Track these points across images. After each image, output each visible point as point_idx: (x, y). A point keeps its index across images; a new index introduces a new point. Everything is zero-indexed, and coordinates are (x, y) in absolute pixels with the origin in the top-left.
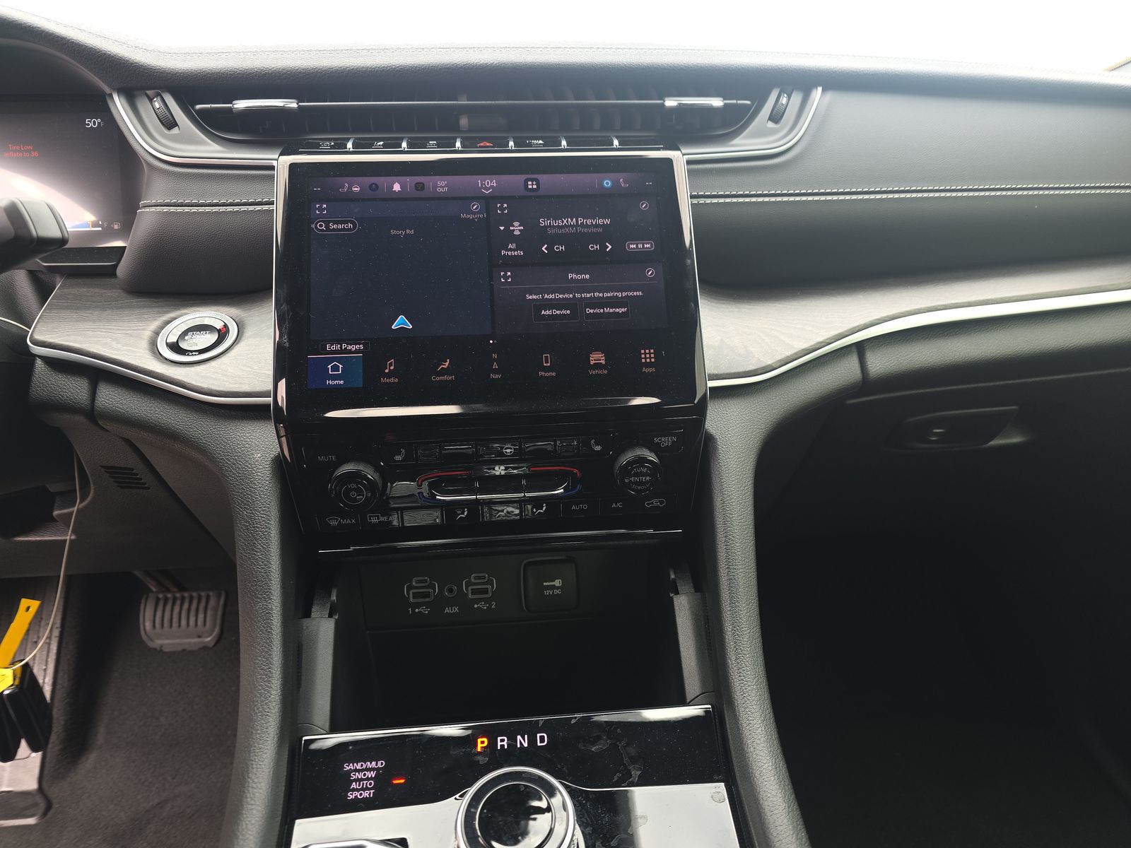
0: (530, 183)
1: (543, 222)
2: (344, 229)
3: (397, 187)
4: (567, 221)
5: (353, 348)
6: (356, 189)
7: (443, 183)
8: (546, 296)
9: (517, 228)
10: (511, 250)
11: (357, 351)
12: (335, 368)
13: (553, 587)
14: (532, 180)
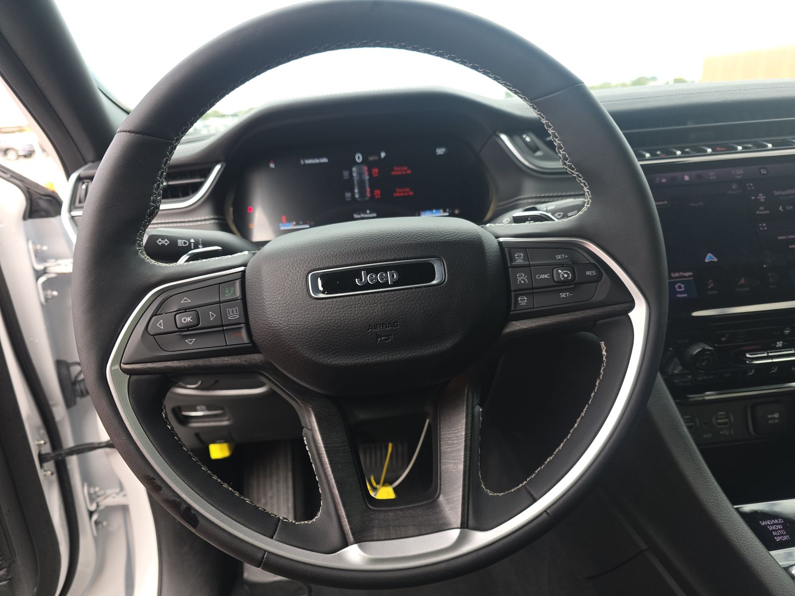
0: (762, 170)
1: (776, 193)
2: (662, 205)
3: (687, 178)
4: (790, 192)
5: (687, 274)
6: (664, 181)
7: (711, 174)
8: (789, 237)
9: (762, 198)
10: (761, 211)
11: (690, 276)
12: (680, 287)
13: (774, 418)
14: (763, 168)
